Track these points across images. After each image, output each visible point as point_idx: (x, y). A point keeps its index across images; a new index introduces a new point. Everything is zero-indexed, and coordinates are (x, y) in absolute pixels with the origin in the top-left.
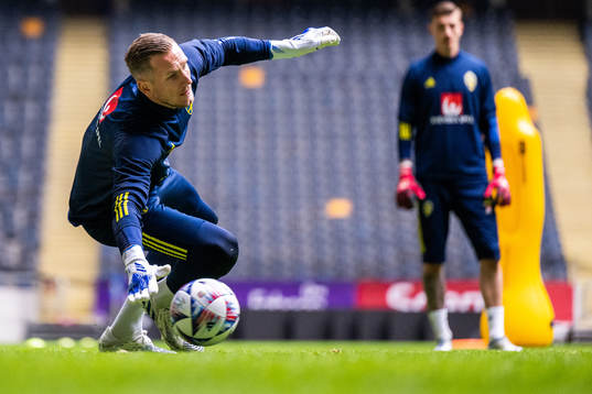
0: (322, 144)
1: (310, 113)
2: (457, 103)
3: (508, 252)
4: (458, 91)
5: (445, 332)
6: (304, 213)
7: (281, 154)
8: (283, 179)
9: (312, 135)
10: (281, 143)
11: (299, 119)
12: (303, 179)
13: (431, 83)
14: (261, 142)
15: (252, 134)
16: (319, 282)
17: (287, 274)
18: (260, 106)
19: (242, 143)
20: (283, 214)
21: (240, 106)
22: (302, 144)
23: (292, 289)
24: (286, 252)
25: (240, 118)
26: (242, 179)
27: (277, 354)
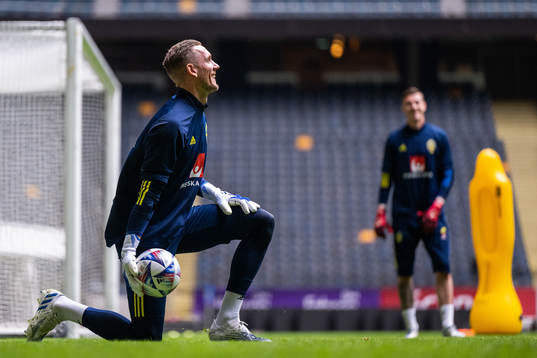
0: (354, 191)
1: (346, 168)
2: (421, 163)
3: (488, 266)
4: (422, 155)
5: (414, 324)
6: (342, 240)
7: (325, 198)
8: (327, 215)
9: (348, 185)
10: (325, 190)
11: (338, 172)
12: (341, 215)
13: (403, 148)
14: (311, 189)
15: (305, 184)
16: (353, 289)
17: (330, 284)
18: (310, 163)
19: (297, 189)
20: (328, 241)
21: (296, 163)
22: (340, 190)
23: (334, 294)
24: (330, 267)
25: (296, 172)
26: (297, 216)
27: (323, 341)
